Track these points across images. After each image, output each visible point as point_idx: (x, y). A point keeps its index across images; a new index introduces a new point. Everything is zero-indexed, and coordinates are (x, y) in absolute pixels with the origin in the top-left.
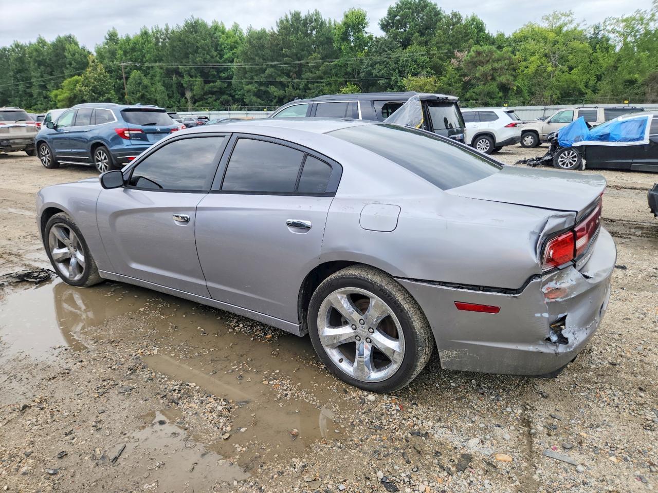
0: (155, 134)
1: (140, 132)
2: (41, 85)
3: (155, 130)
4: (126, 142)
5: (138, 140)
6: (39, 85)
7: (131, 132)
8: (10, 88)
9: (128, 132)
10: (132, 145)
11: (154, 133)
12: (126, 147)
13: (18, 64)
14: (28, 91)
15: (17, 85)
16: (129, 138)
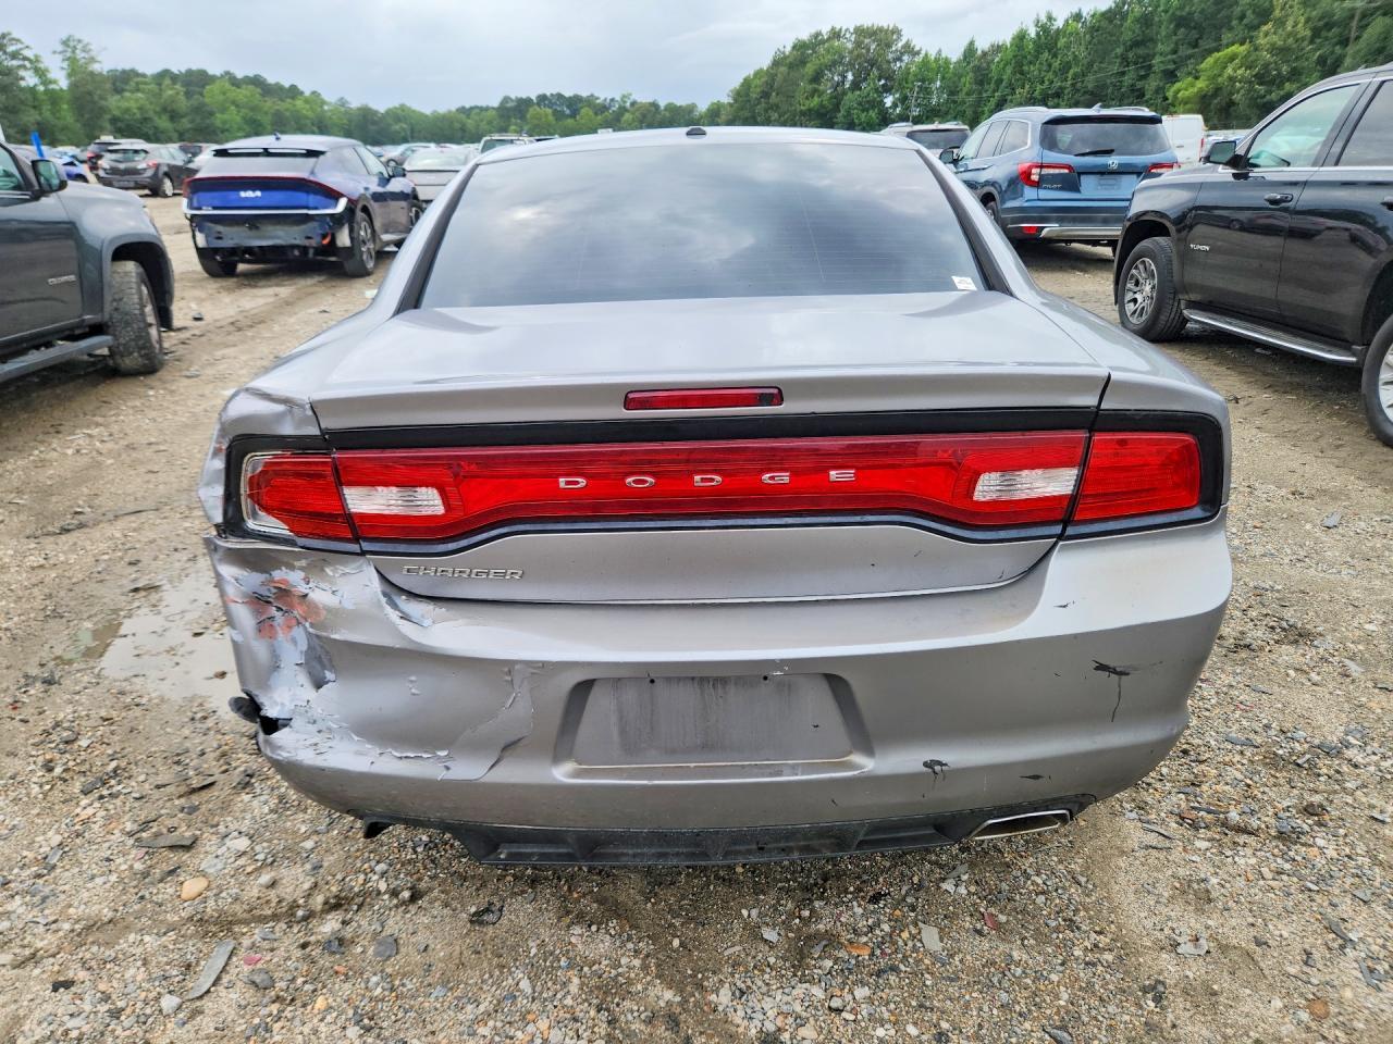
0: (1105, 176)
1: (1066, 171)
2: (1168, 70)
3: (1107, 166)
4: (1030, 193)
5: (1057, 189)
6: (1164, 71)
7: (1045, 171)
8: (1109, 81)
9: (1038, 170)
10: (1039, 200)
11: (1102, 173)
12: (1026, 204)
13: (1137, 31)
14: (1139, 85)
15: (1123, 73)
16: (1037, 185)
